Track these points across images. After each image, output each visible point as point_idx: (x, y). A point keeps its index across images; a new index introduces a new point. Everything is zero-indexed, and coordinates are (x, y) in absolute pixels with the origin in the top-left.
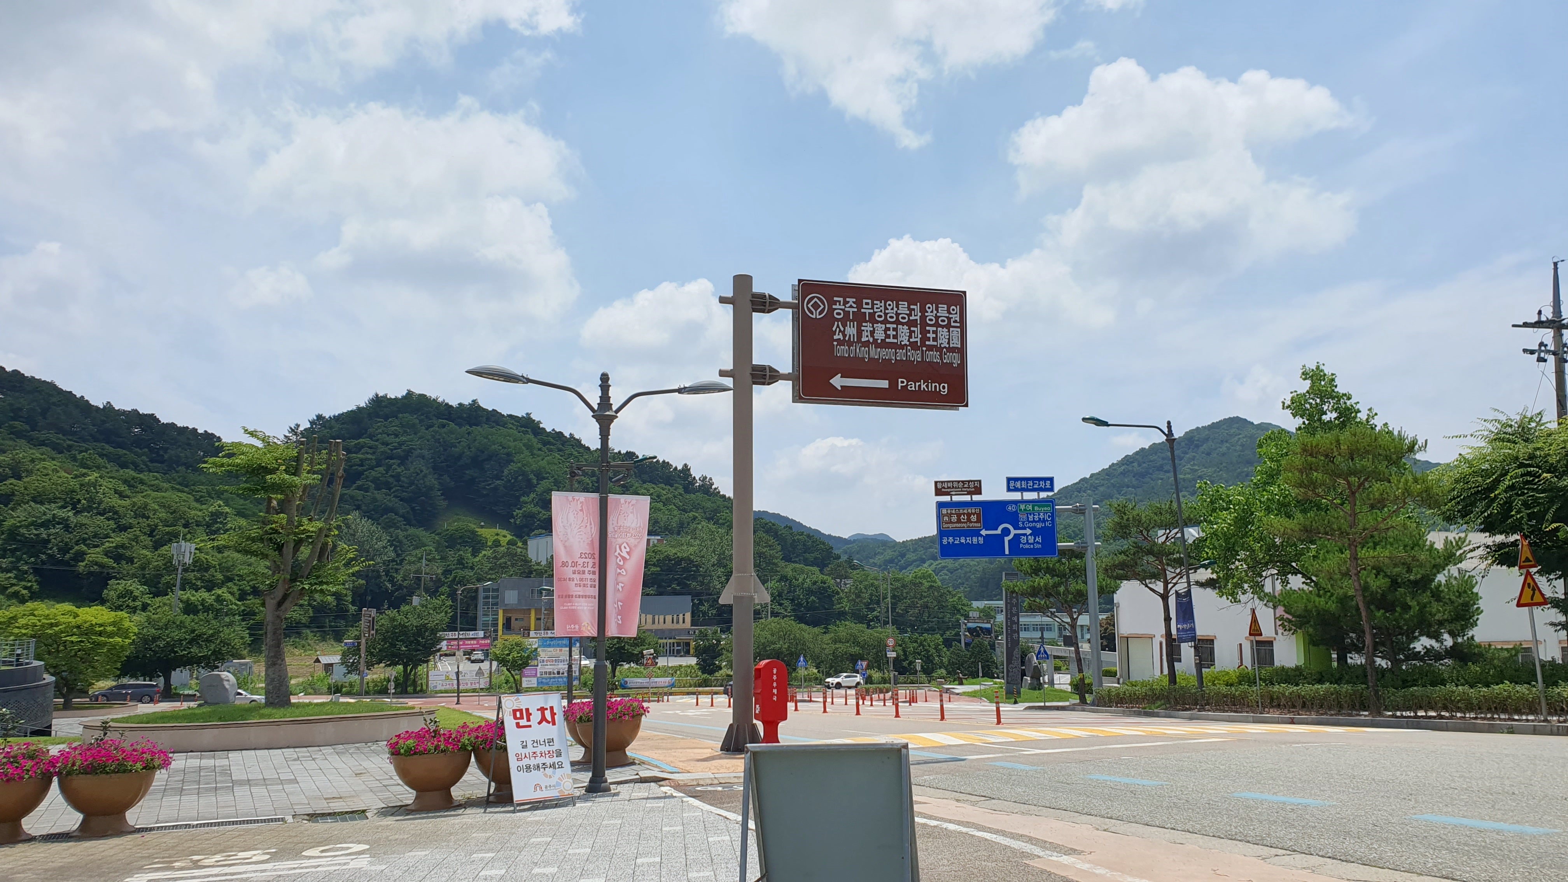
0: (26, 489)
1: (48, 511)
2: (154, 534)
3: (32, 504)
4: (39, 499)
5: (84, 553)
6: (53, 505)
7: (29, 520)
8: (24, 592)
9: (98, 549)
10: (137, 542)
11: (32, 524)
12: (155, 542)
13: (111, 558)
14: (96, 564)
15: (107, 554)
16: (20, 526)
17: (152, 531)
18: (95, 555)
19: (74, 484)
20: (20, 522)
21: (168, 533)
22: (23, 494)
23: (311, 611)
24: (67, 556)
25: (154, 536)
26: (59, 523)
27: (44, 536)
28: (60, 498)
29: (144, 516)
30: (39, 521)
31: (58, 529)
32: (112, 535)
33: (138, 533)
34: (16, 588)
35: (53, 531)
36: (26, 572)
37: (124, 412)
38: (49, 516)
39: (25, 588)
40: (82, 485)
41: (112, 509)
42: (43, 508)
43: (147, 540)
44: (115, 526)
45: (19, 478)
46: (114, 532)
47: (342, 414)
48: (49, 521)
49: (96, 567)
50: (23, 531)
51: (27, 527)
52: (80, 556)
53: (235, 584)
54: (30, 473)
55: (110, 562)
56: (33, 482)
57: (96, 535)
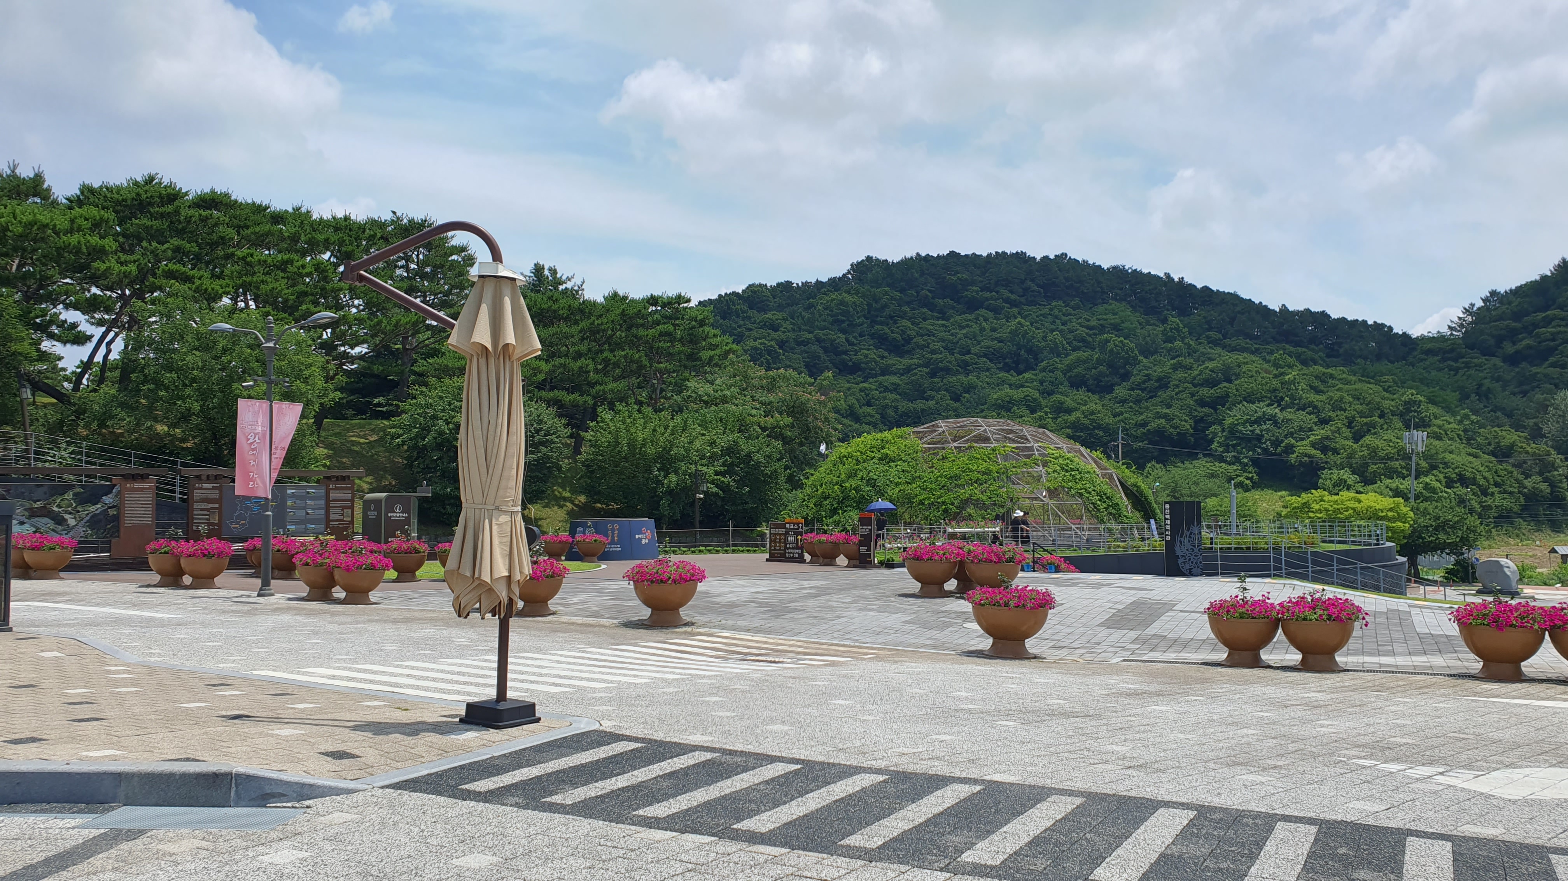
0: (1237, 390)
1: (1258, 409)
2: (1353, 425)
3: (1245, 403)
4: (1250, 398)
5: (1293, 446)
6: (1262, 404)
7: (1245, 418)
8: (1248, 482)
9: (1305, 442)
10: (1339, 434)
11: (1247, 421)
12: (1354, 433)
13: (1318, 449)
14: (1306, 455)
15: (1313, 445)
16: (1238, 424)
17: (1350, 423)
18: (1303, 447)
19: (1276, 383)
20: (1237, 420)
21: (1366, 424)
22: (1235, 395)
23: (1522, 499)
24: (1279, 449)
25: (1353, 428)
26: (1269, 420)
27: (1258, 432)
28: (1266, 397)
29: (1341, 409)
30: (1253, 419)
31: (1268, 425)
32: (1315, 428)
33: (1339, 425)
34: (1241, 479)
35: (1264, 427)
36: (1247, 465)
37: (1298, 313)
38: (1260, 414)
39: (1248, 478)
40: (1282, 383)
41: (1310, 404)
42: (1253, 407)
43: (1346, 432)
44: (1316, 420)
45: (1229, 381)
46: (1316, 425)
47: (1521, 286)
48: (1260, 418)
49: (1306, 458)
50: (1241, 428)
51: (1243, 424)
52: (1290, 449)
53: (1440, 472)
54: (1238, 376)
55: (1317, 453)
56: (1243, 384)
57: (1301, 429)
